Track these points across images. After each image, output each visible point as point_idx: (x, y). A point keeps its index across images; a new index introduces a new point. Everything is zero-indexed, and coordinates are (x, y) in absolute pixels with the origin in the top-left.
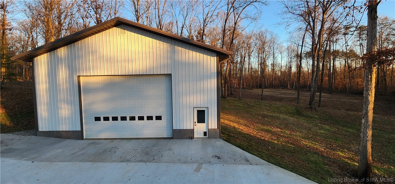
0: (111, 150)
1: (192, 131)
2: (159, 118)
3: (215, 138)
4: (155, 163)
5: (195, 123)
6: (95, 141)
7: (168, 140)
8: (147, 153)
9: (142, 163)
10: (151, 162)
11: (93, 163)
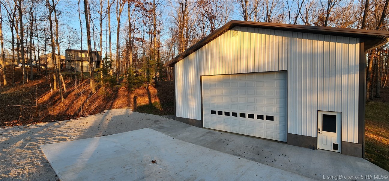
0: (224, 142)
1: (314, 140)
2: (270, 118)
3: (354, 156)
4: (267, 166)
5: (319, 130)
6: (212, 131)
7: (280, 144)
8: (259, 153)
9: (254, 162)
10: (263, 163)
11: (211, 149)
